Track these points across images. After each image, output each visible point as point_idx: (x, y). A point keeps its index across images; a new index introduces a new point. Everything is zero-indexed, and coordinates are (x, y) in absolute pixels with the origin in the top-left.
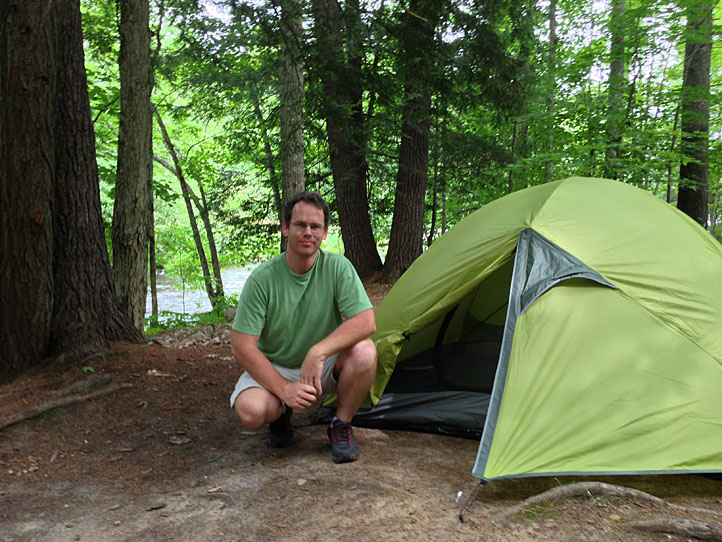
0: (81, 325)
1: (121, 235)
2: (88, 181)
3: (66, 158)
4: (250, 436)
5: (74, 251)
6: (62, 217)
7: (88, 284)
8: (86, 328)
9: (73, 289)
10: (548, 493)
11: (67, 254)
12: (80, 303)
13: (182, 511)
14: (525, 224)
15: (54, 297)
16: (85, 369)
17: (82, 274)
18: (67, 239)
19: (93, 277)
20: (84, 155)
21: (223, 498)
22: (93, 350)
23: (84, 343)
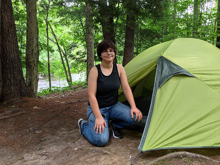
0: (12, 92)
1: (28, 62)
2: (14, 43)
3: (5, 35)
4: (64, 130)
5: (9, 67)
6: (4, 55)
7: (14, 78)
8: (13, 92)
9: (9, 80)
10: (165, 156)
11: (7, 68)
12: (11, 84)
13: (31, 160)
14: (161, 55)
15: (2, 82)
16: (12, 106)
17: (12, 75)
18: (6, 63)
19: (16, 76)
20: (12, 34)
21: (46, 155)
22: (16, 100)
23: (12, 98)
